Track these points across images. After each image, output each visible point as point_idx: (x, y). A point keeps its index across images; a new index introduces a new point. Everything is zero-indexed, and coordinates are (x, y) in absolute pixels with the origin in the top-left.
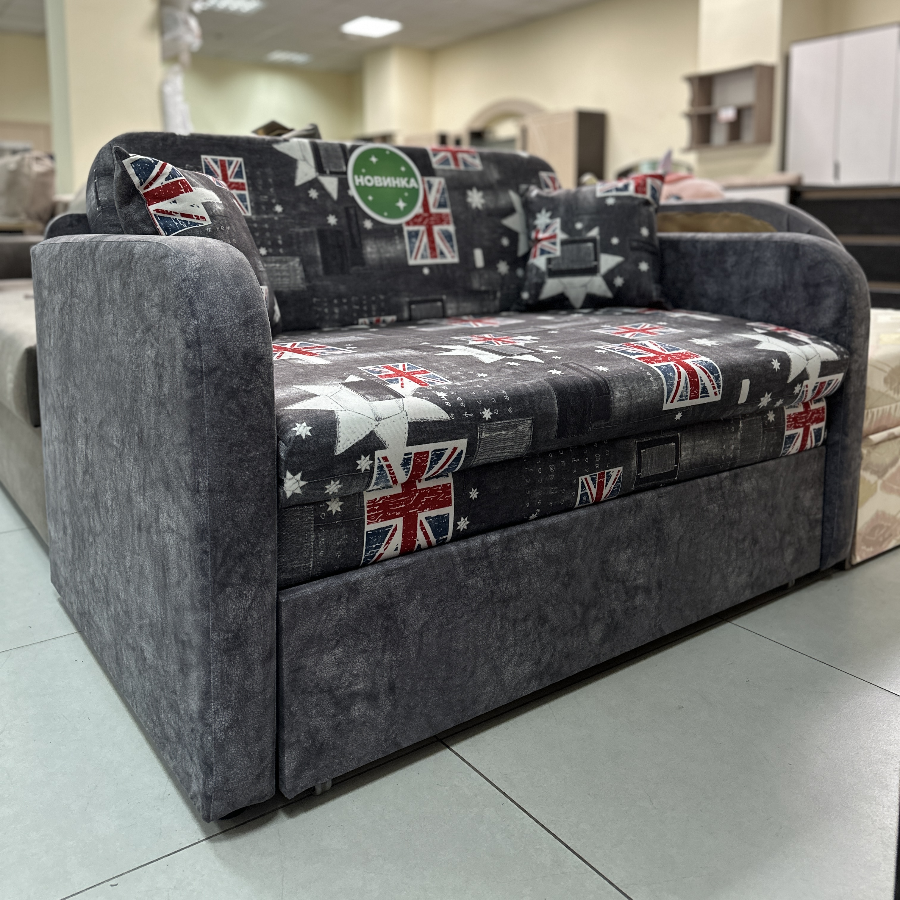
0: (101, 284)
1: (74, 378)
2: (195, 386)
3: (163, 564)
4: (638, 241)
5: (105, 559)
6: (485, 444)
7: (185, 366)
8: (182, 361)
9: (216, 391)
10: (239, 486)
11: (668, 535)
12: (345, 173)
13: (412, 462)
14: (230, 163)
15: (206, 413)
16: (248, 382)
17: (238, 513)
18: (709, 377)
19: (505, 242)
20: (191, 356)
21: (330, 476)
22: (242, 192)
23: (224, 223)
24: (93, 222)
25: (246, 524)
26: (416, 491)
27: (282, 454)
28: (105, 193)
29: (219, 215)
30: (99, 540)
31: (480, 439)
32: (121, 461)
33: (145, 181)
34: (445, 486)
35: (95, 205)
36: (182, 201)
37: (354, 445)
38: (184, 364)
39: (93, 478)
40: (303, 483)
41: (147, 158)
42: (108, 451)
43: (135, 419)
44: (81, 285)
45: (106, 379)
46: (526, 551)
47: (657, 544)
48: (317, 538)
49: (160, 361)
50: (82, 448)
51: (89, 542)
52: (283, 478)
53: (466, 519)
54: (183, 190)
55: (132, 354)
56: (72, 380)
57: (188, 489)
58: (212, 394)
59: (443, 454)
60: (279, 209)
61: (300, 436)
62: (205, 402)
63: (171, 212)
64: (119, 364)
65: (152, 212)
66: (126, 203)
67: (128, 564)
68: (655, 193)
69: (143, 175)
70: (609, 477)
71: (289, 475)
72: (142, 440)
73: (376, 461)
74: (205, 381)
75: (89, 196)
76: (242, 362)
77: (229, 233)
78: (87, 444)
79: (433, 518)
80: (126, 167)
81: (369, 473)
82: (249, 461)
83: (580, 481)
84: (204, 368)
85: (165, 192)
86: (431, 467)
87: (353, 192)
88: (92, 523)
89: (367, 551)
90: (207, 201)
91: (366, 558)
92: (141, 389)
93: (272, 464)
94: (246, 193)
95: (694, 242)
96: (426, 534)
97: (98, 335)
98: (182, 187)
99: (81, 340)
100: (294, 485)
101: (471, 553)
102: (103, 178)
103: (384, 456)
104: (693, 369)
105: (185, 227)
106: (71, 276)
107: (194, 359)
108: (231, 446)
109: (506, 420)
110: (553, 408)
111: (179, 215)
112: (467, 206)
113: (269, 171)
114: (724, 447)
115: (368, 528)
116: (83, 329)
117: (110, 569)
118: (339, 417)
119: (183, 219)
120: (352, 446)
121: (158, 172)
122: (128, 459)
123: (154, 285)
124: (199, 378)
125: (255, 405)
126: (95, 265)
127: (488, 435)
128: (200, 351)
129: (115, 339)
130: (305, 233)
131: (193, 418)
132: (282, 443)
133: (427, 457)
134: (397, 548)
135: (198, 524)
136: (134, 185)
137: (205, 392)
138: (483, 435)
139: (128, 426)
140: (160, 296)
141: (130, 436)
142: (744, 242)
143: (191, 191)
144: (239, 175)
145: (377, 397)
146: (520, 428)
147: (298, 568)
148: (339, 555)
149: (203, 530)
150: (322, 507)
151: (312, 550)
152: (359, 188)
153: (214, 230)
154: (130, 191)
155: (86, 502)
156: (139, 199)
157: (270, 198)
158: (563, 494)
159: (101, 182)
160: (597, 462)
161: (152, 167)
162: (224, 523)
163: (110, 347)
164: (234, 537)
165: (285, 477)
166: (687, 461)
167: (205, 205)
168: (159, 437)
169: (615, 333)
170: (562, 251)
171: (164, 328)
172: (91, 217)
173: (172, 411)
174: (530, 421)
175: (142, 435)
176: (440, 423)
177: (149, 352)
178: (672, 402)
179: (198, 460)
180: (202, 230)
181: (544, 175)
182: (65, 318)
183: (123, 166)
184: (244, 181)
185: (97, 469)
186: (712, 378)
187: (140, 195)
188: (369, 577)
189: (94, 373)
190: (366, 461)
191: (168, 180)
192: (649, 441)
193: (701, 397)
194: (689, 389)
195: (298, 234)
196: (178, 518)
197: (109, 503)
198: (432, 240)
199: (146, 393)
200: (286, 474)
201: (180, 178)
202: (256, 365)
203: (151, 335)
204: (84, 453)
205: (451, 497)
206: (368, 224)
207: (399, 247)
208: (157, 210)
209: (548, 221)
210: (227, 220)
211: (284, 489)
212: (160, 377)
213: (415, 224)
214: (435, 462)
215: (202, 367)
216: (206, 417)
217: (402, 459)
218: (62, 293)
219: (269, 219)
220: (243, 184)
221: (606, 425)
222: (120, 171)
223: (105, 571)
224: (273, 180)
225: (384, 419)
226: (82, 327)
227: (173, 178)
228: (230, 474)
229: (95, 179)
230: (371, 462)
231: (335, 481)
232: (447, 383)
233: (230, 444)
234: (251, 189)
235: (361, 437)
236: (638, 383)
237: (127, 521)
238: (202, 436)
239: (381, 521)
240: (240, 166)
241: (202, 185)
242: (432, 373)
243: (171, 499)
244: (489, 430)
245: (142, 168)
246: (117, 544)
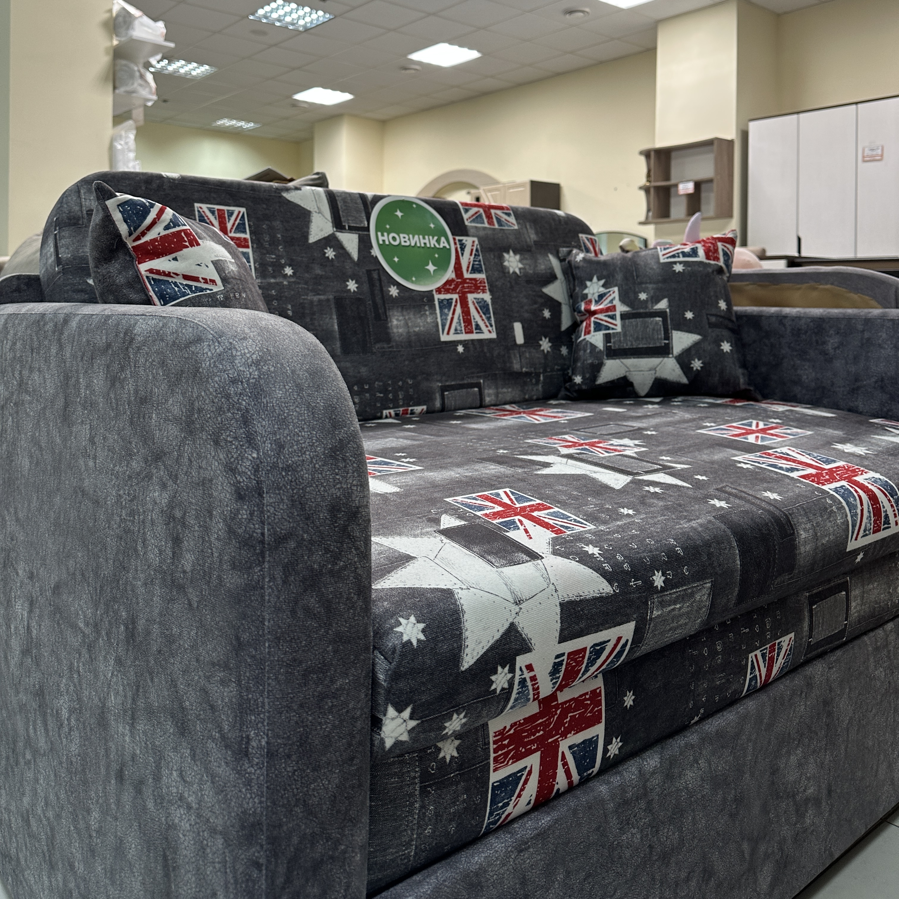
0: (71, 377)
1: (16, 509)
2: (250, 568)
3: (165, 857)
4: (716, 315)
5: (52, 797)
6: (655, 626)
7: (231, 531)
8: (225, 520)
9: (286, 577)
10: (317, 742)
11: (838, 719)
12: (368, 229)
13: (564, 667)
14: (231, 214)
15: (267, 617)
16: (336, 557)
17: (314, 790)
18: (889, 500)
19: (547, 314)
20: (244, 514)
21: (453, 707)
22: (245, 250)
23: (239, 289)
24: (48, 285)
25: (324, 807)
26: (557, 707)
27: (381, 677)
28: (68, 249)
29: (233, 278)
30: (42, 763)
31: (651, 619)
32: (90, 657)
33: (135, 229)
34: (594, 692)
35: (53, 264)
36: (185, 259)
37: (488, 651)
38: (229, 527)
39: (38, 665)
40: (413, 723)
41: (139, 198)
42: (69, 633)
43: (122, 597)
44: (36, 376)
45: (71, 522)
46: (690, 774)
47: (827, 734)
48: (423, 807)
49: (178, 514)
50: (22, 615)
51: (24, 757)
52: (381, 717)
53: (619, 740)
54: (187, 244)
55: (121, 492)
56: (12, 510)
57: (227, 747)
58: (279, 582)
59: (603, 649)
60: (289, 271)
61: (409, 642)
62: (267, 598)
63: (169, 273)
64: (96, 502)
65: (143, 273)
66: (105, 259)
67: (94, 825)
68: (728, 257)
69: (133, 221)
70: (780, 649)
71: (391, 712)
72: (133, 635)
73: (518, 672)
74: (267, 559)
75: (44, 252)
76: (328, 522)
77: (245, 301)
78: (30, 611)
79: (578, 746)
80: (110, 210)
81: (507, 692)
82: (335, 696)
83: (750, 660)
84: (266, 536)
85: (163, 245)
86: (586, 671)
87: (376, 252)
88: (31, 731)
89: (491, 814)
90: (217, 259)
91: (489, 824)
92: (136, 550)
93: (366, 696)
94: (249, 251)
95: (782, 319)
96: (568, 773)
97: (61, 453)
98: (186, 239)
99: (31, 457)
100: (398, 728)
101: (626, 792)
102: (67, 228)
103: (528, 663)
104: (872, 491)
105: (189, 294)
106: (21, 362)
107: (250, 520)
108: (306, 674)
109: (682, 586)
110: (734, 561)
111: (181, 276)
112: (503, 270)
113: (277, 224)
114: (891, 590)
115: (495, 777)
116: (34, 441)
117: (58, 816)
118: (462, 601)
119: (185, 282)
120: (485, 653)
121: (155, 219)
122: (105, 657)
123: (172, 386)
124: (258, 554)
125: (345, 596)
126: (61, 347)
127: (660, 613)
128: (260, 506)
129: (91, 463)
130: (320, 301)
131: (242, 624)
132: (379, 655)
133: (583, 657)
134: (530, 800)
135: (244, 812)
136: (120, 236)
137: (267, 580)
138: (655, 612)
139: (107, 605)
140: (185, 406)
141: (109, 622)
142: (849, 319)
143: (198, 244)
144: (240, 228)
145: (504, 557)
146: (698, 597)
147: (393, 860)
148: (452, 828)
149: (253, 825)
150: (431, 753)
151: (415, 827)
152: (382, 247)
153: (227, 298)
154: (113, 244)
155: (23, 697)
156: (126, 254)
157: (279, 257)
158: (731, 682)
159: (63, 234)
160: (768, 630)
161: (146, 211)
162: (292, 811)
163: (81, 474)
164: (305, 834)
165: (385, 715)
166: (856, 614)
167: (215, 263)
168: (170, 640)
169: (733, 436)
170: (623, 326)
171: (190, 460)
172: (46, 279)
173: (199, 602)
174: (709, 585)
175: (134, 628)
176: (601, 600)
177: (157, 494)
178: (856, 539)
179: (249, 700)
180: (211, 297)
181: (583, 237)
182: (7, 421)
183: (105, 209)
184: (248, 236)
185: (46, 654)
186: (893, 503)
187: (128, 249)
188: (497, 859)
189: (50, 509)
190: (503, 674)
191: (168, 229)
192: (820, 591)
193: (884, 529)
194: (873, 519)
195: (312, 302)
196: (201, 790)
197: (65, 714)
198: (466, 312)
199: (146, 560)
200: (386, 710)
201: (184, 228)
202: (348, 525)
203: (162, 467)
204: (26, 623)
205: (601, 709)
206: (394, 291)
207: (429, 320)
208: (151, 271)
209: (602, 290)
210: (243, 285)
211: (382, 735)
212: (177, 541)
213: (447, 291)
214: (592, 662)
215: (263, 534)
216: (266, 623)
217: (552, 665)
218: (5, 384)
219: (277, 284)
220: (245, 239)
221: (789, 579)
222: (101, 215)
223: (50, 814)
224: (282, 236)
225: (526, 600)
226: (33, 436)
227: (174, 227)
228: (302, 722)
229: (55, 230)
230: (510, 676)
231: (458, 714)
232: (589, 528)
233: (305, 670)
234: (255, 246)
235: (497, 636)
236: (822, 516)
237: (97, 755)
238: (258, 657)
239: (512, 763)
240: (243, 216)
241: (209, 238)
242: (556, 509)
243: (188, 751)
244: (662, 604)
245: (133, 212)
246: (75, 783)
